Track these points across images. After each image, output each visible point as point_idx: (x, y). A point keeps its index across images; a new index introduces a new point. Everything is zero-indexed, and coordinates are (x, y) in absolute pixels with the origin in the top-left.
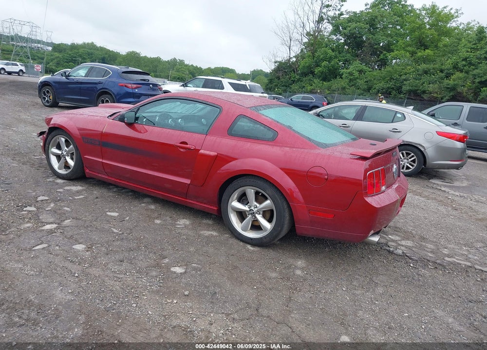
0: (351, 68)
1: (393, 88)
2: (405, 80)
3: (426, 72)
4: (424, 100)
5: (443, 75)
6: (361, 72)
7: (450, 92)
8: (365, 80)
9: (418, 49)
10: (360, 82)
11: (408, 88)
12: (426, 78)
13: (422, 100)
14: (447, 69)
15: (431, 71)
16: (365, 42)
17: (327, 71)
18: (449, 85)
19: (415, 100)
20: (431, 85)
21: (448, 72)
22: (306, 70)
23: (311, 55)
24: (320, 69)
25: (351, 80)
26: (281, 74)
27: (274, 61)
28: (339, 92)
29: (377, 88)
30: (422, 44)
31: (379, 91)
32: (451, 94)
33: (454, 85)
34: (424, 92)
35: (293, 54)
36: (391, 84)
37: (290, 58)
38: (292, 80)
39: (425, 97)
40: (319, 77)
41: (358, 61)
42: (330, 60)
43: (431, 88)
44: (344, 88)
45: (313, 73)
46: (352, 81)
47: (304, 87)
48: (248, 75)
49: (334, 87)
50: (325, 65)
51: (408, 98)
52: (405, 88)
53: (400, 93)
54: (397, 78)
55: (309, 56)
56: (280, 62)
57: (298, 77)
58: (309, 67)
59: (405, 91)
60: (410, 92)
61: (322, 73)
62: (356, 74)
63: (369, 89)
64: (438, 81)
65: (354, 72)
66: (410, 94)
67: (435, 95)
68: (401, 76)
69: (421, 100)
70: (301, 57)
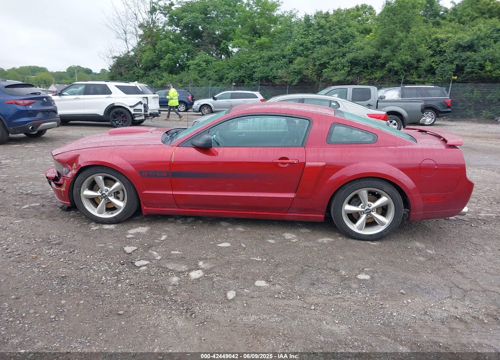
0: (197, 60)
1: (244, 76)
2: (254, 67)
3: (271, 59)
4: (277, 85)
5: (286, 60)
6: (207, 62)
7: (297, 75)
8: (214, 70)
9: (254, 36)
10: (210, 73)
11: (260, 75)
12: (272, 64)
13: (274, 85)
14: (289, 55)
15: (275, 57)
16: (203, 32)
17: (172, 63)
18: (295, 69)
19: (267, 85)
20: (279, 71)
21: (290, 57)
22: (150, 65)
23: (152, 47)
24: (165, 62)
25: (200, 72)
26: (123, 71)
27: (111, 56)
28: (192, 84)
29: (230, 77)
30: (255, 32)
31: (232, 80)
32: (299, 77)
33: (300, 68)
34: (275, 78)
35: (131, 48)
36: (242, 73)
37: (129, 52)
38: (136, 76)
39: (277, 82)
40: (166, 70)
41: (202, 52)
42: (173, 51)
43: (280, 73)
44: (195, 80)
45: (159, 67)
46: (202, 72)
47: (153, 82)
48: (64, 72)
49: (185, 79)
50: (169, 58)
51: (260, 85)
52: (257, 75)
53: (252, 80)
54: (246, 66)
55: (150, 49)
56: (119, 58)
57: (142, 72)
58: (152, 61)
59: (256, 78)
60: (261, 79)
61: (168, 66)
62: (204, 64)
63: (221, 79)
64: (285, 67)
65: (201, 62)
66: (262, 81)
67: (286, 80)
68: (248, 64)
69: (272, 86)
70: (139, 50)
